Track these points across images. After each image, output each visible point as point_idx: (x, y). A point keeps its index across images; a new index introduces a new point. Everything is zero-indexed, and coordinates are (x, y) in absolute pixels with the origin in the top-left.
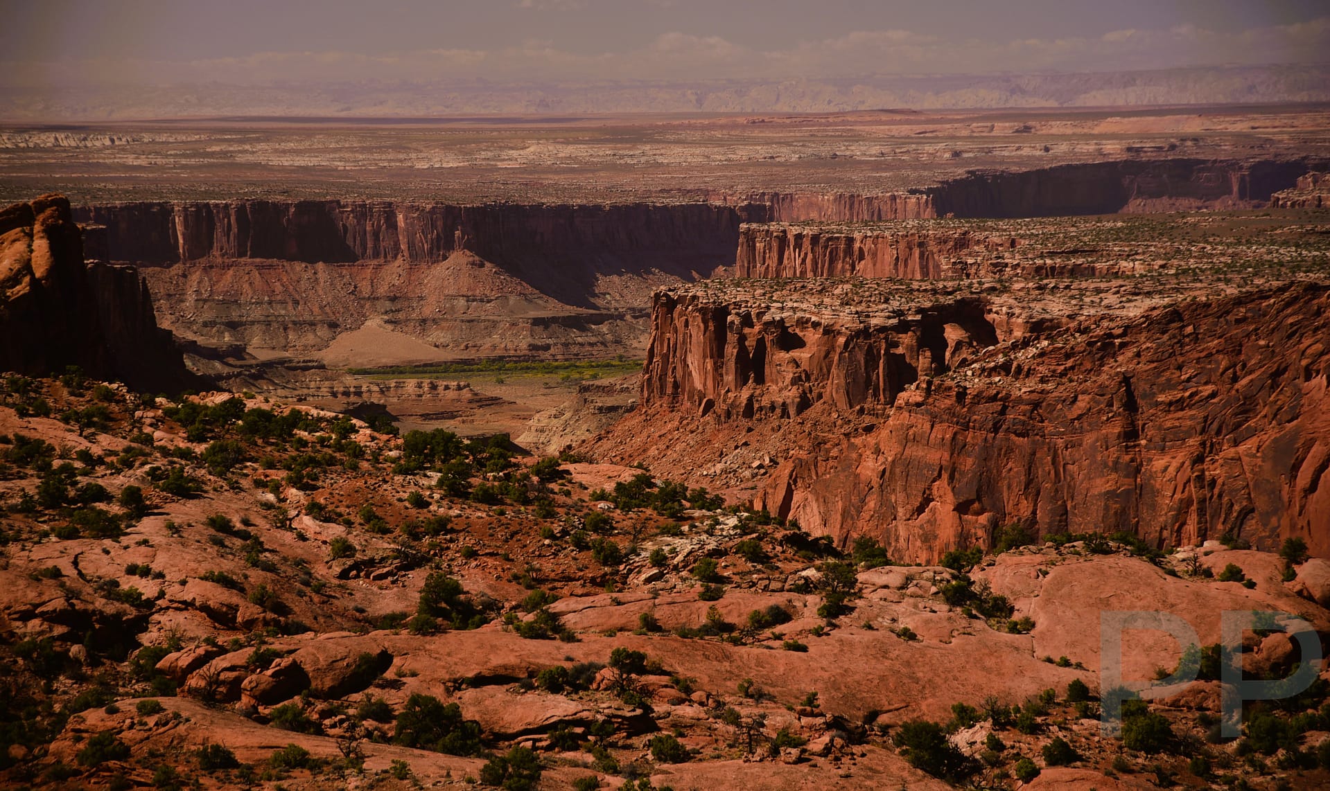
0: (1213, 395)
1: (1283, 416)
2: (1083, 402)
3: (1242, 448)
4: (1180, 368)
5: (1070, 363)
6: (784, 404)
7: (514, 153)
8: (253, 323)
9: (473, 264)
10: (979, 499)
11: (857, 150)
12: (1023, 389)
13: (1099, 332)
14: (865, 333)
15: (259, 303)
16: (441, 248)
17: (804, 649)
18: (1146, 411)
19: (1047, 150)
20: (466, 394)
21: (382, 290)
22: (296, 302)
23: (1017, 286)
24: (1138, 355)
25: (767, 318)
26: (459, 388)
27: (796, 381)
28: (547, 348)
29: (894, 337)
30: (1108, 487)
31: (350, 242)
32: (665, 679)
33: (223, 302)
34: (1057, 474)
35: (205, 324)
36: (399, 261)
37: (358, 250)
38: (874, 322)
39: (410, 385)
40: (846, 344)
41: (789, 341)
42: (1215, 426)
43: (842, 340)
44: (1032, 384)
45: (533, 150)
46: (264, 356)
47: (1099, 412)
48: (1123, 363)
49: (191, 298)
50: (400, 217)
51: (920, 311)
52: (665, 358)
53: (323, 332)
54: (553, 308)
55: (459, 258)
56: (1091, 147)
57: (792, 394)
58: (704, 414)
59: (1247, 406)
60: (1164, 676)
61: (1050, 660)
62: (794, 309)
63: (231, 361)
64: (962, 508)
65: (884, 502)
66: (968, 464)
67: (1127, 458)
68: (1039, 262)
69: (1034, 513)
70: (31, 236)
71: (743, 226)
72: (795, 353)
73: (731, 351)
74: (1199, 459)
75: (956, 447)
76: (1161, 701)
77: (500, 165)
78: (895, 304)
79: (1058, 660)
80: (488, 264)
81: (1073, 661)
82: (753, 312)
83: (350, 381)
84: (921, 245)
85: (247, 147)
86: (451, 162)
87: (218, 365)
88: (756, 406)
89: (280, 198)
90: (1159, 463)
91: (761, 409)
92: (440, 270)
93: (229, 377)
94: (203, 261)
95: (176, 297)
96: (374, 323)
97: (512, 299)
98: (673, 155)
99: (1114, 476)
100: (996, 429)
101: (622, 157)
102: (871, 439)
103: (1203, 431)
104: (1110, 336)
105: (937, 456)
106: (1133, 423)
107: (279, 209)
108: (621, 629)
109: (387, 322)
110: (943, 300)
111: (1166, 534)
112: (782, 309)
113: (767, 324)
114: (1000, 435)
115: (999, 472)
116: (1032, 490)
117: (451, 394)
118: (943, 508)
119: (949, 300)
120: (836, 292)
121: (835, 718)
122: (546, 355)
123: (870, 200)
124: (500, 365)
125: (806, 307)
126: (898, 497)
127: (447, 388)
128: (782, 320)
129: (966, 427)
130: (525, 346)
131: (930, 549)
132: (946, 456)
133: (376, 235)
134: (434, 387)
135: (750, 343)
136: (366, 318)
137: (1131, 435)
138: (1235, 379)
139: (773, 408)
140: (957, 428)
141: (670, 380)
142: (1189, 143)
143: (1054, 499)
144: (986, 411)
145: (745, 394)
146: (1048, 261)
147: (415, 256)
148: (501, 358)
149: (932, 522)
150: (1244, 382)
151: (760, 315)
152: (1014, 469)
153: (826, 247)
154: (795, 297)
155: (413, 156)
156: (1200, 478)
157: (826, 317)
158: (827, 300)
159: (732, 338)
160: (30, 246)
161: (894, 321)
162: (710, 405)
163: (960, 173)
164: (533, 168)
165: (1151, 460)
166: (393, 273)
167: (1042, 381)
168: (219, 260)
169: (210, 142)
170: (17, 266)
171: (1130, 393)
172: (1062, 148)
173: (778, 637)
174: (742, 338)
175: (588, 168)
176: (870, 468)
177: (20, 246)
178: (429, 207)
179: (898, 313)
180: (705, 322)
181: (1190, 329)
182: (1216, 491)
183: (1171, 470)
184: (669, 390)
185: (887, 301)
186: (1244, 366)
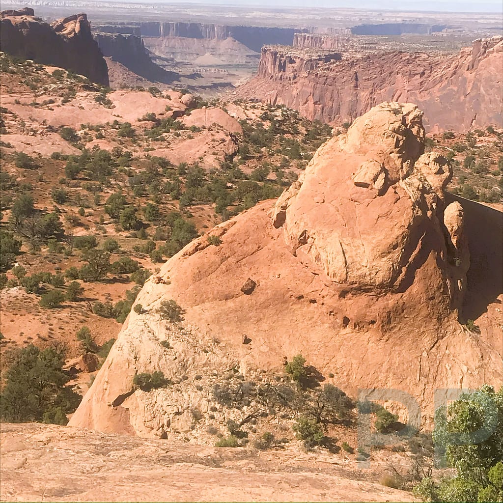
0: (376, 78)
1: (391, 83)
2: (345, 78)
3: (381, 91)
4: (369, 71)
5: (343, 68)
6: (290, 77)
7: (250, 14)
8: (178, 53)
9: (233, 41)
10: (319, 101)
11: (336, 17)
12: (331, 74)
13: (351, 61)
14: (311, 60)
15: (180, 48)
16: (225, 36)
17: (53, 110)
18: (360, 80)
19: (383, 19)
20: (226, 73)
21: (210, 47)
22: (189, 48)
23: (350, 51)
24: (359, 67)
25: (287, 55)
26: (225, 71)
27: (293, 72)
28: (250, 62)
29: (318, 62)
30: (350, 99)
31: (203, 34)
32: (11, 115)
33: (171, 47)
34: (338, 95)
35: (167, 52)
36: (215, 39)
37: (205, 36)
38: (313, 58)
39: (213, 70)
40: (306, 63)
41: (292, 61)
42: (376, 85)
43: (305, 62)
44: (334, 73)
45: (255, 14)
46: (178, 61)
47: (349, 80)
48: (356, 69)
49: (164, 46)
50: (216, 28)
51: (325, 55)
52: (263, 64)
53: (195, 56)
54: (253, 53)
55: (229, 39)
56: (394, 20)
57: (292, 75)
58: (271, 79)
59: (383, 81)
60: (140, 120)
61: (115, 115)
62: (294, 54)
63: (170, 62)
64: (315, 103)
65: (297, 101)
66: (317, 92)
67: (355, 92)
68: (362, 46)
69: (332, 105)
70: (76, 22)
71: (295, 34)
72: (293, 65)
73: (277, 63)
74: (371, 93)
75: (315, 88)
76: (136, 126)
77: (247, 17)
78: (319, 54)
79: (117, 115)
80: (237, 41)
81: (120, 116)
82: (284, 54)
83: (198, 68)
84: (338, 40)
85: (185, 10)
86: (234, 16)
87: (166, 63)
88: (283, 77)
89: (186, 22)
90: (362, 94)
91: (284, 78)
92: (225, 42)
93: (168, 65)
94: (167, 37)
95: (160, 45)
96: (208, 54)
97: (242, 50)
98: (289, 16)
99: (352, 97)
100: (324, 84)
101: (277, 16)
102: (295, 85)
103: (373, 86)
104: (354, 62)
105: (310, 90)
106: (357, 84)
107: (186, 25)
108: (9, 103)
109: (211, 54)
110: (331, 53)
111: (362, 111)
112: (291, 54)
113: (287, 57)
114: (325, 85)
115: (324, 94)
116: (332, 99)
117: (223, 73)
118: (311, 103)
119: (333, 53)
120: (305, 50)
121: (49, 126)
122: (250, 64)
123: (336, 29)
124: (238, 66)
125: (297, 54)
126: (300, 100)
127: (222, 71)
128: (291, 56)
129: (317, 83)
130: (244, 62)
131: (307, 113)
132: (312, 90)
133: (209, 32)
134: (219, 71)
135: (282, 62)
136: (206, 53)
137: (356, 87)
138: (381, 74)
139: (287, 78)
140: (315, 83)
141: (264, 70)
142: (418, 20)
143: (337, 102)
144: (322, 80)
145: (280, 74)
146: (365, 46)
147: (219, 38)
148: (238, 64)
149: (308, 106)
150: (383, 75)
151: (285, 55)
152: (328, 94)
153: (314, 40)
154: (295, 51)
155: (225, 13)
156: (371, 98)
157: (302, 56)
158: (302, 52)
159: (278, 60)
160: (75, 25)
161: (319, 58)
162: (272, 77)
163: (360, 24)
164: (254, 18)
165: (360, 93)
166: (213, 42)
167: (336, 72)
168: (171, 37)
169: (176, 8)
170: (71, 30)
171: (356, 76)
172: (387, 19)
173: (48, 107)
174: (280, 60)
175: (268, 18)
176: (295, 93)
177: (73, 25)
178: (223, 26)
179: (320, 56)
180: (272, 56)
181: (372, 61)
182: (375, 101)
183: (365, 96)
184: (264, 73)
185: (317, 53)
186: (384, 71)
